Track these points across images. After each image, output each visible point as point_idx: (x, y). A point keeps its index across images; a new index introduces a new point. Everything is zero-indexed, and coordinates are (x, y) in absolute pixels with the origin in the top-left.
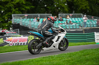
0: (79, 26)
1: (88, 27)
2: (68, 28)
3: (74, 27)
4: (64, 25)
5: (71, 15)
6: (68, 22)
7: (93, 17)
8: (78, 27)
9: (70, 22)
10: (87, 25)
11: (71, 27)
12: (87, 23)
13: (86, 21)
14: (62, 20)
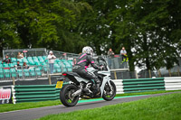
0: (41, 71)
1: (57, 72)
2: (20, 75)
3: (33, 74)
4: (13, 70)
5: (25, 51)
6: (21, 64)
7: (65, 54)
8: (39, 73)
9: (24, 64)
10: (56, 68)
11: (27, 74)
12: (56, 65)
13: (52, 61)
14: (10, 61)
